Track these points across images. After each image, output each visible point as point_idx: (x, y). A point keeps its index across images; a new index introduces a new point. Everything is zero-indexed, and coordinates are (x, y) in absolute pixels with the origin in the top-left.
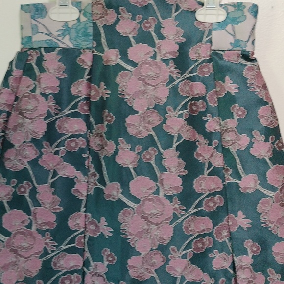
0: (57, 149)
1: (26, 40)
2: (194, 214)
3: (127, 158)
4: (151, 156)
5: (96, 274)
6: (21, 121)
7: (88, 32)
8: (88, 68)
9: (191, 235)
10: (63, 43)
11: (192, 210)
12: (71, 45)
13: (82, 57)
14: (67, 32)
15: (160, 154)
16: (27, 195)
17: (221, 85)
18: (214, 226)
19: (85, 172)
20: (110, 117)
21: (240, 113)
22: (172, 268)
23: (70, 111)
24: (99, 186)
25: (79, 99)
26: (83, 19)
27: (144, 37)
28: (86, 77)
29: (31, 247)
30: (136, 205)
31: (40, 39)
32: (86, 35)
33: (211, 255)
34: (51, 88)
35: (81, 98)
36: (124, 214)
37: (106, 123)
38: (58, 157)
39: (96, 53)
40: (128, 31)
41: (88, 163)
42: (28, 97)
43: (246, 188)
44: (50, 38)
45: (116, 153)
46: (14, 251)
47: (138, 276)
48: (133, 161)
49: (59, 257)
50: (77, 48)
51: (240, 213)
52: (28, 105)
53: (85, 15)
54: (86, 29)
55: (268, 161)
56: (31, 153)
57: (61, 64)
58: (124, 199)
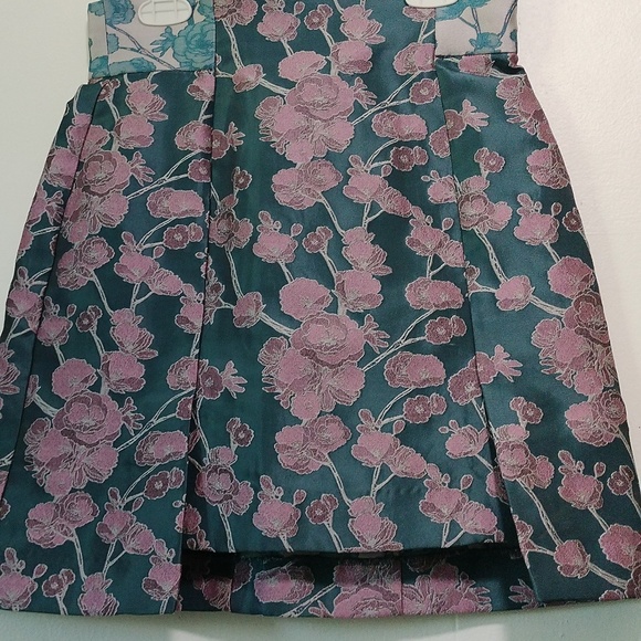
0: (148, 245)
1: (98, 63)
2: (406, 348)
3: (274, 245)
4: (320, 242)
5: (215, 469)
6: (85, 201)
7: (207, 39)
8: (207, 101)
9: (401, 389)
10: (162, 62)
11: (403, 342)
12: (176, 65)
13: (195, 83)
14: (170, 44)
15: (338, 237)
16: (93, 330)
17: (455, 116)
18: (449, 374)
19: (201, 285)
20: (243, 177)
21: (492, 163)
22: (363, 450)
23: (173, 178)
24: (225, 305)
25: (189, 156)
26: (198, 18)
27: (309, 40)
28: (203, 117)
29: (98, 427)
30: (293, 331)
31: (122, 58)
32: (203, 44)
33: (443, 430)
34: (138, 139)
35: (193, 154)
36: (269, 348)
37: (236, 191)
38: (150, 260)
39: (221, 74)
40: (279, 32)
41: (207, 269)
42: (99, 159)
43: (507, 302)
44: (140, 56)
45: (254, 239)
46: (69, 434)
47: (296, 466)
48: (287, 252)
49: (147, 441)
50: (187, 69)
51: (499, 349)
52: (98, 173)
53: (201, 11)
54: (204, 35)
55: (549, 249)
56: (100, 254)
57: (159, 98)
58: (269, 321)
